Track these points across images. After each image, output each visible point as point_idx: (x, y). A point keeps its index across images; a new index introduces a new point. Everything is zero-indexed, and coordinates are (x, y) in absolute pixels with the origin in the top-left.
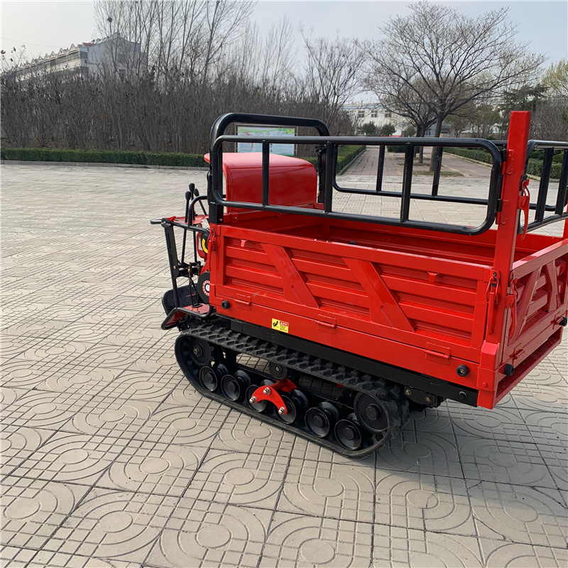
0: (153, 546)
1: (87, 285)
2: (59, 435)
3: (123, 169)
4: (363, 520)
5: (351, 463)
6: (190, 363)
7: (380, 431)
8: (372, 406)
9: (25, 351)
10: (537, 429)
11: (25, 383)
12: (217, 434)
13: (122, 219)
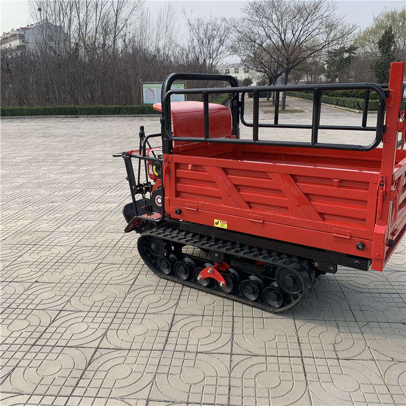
0: (152, 386)
1: (56, 204)
2: (63, 313)
3: (60, 119)
4: (294, 355)
5: (276, 317)
6: (149, 255)
7: (296, 293)
8: (289, 276)
9: (22, 255)
10: (397, 284)
11: (28, 278)
12: (177, 303)
13: (69, 155)
